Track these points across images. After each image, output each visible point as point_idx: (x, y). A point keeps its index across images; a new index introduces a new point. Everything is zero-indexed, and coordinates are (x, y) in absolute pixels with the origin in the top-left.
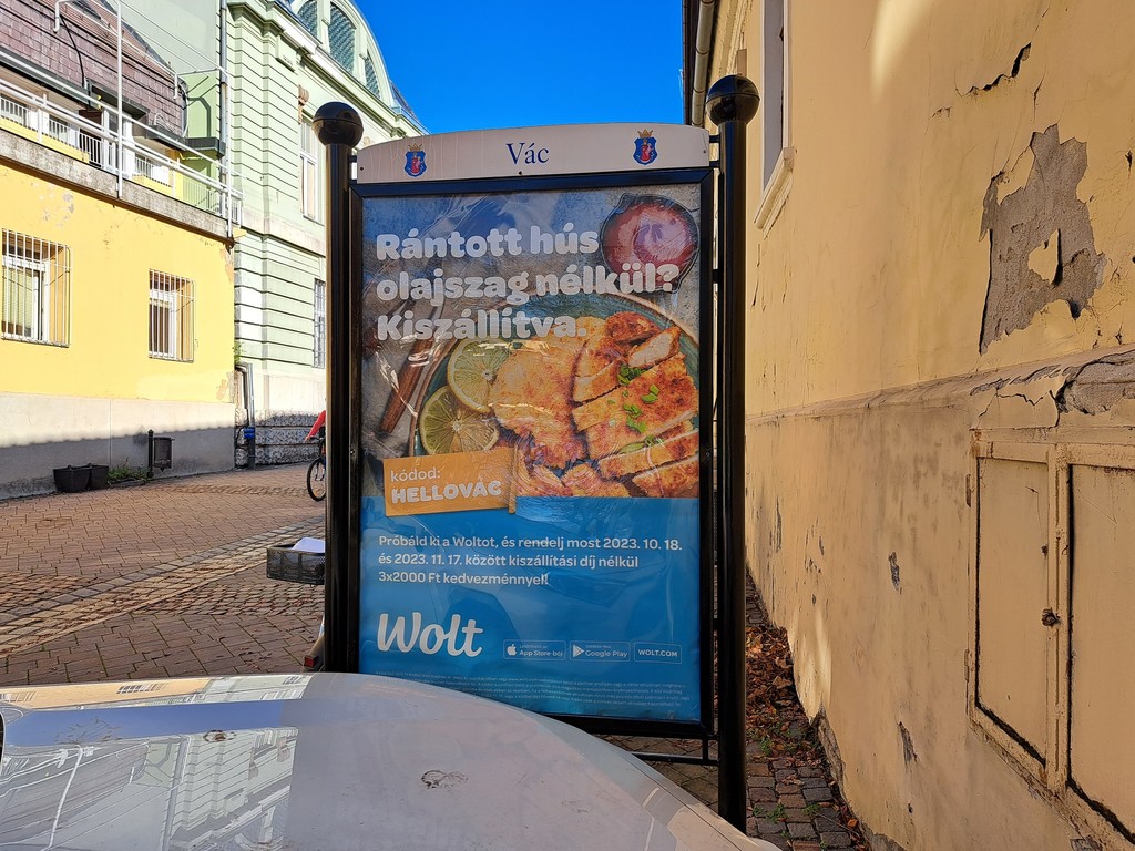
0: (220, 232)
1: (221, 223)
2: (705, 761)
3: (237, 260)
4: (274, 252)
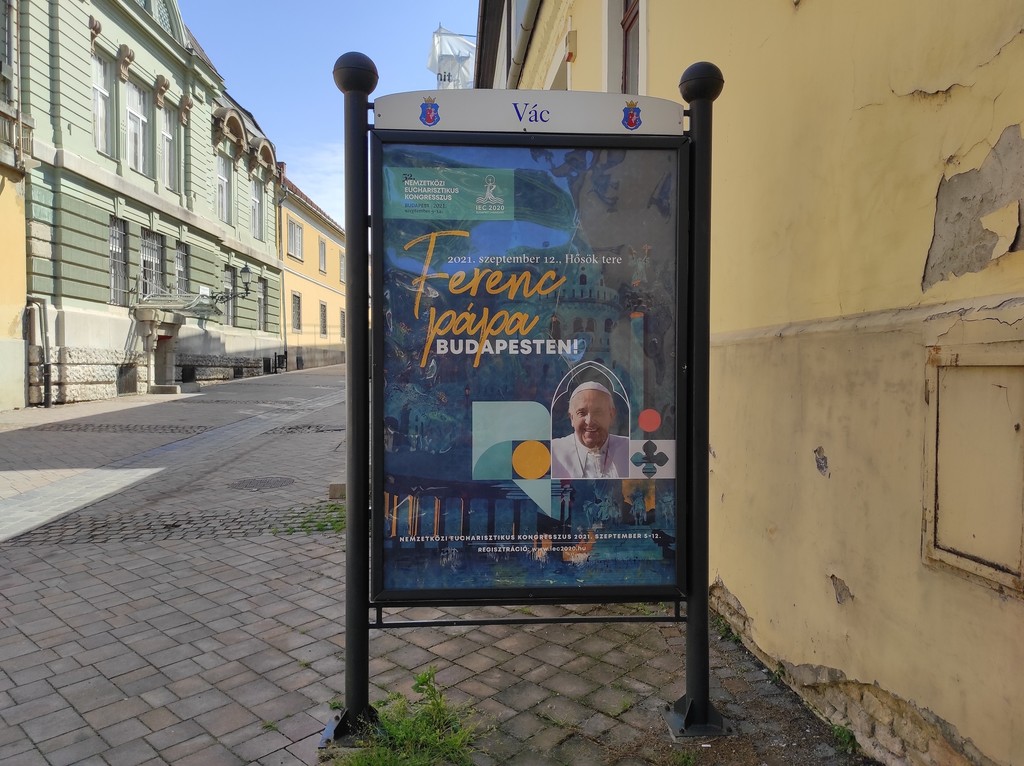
1: (10, 151)
2: (677, 619)
3: (28, 192)
4: (67, 186)
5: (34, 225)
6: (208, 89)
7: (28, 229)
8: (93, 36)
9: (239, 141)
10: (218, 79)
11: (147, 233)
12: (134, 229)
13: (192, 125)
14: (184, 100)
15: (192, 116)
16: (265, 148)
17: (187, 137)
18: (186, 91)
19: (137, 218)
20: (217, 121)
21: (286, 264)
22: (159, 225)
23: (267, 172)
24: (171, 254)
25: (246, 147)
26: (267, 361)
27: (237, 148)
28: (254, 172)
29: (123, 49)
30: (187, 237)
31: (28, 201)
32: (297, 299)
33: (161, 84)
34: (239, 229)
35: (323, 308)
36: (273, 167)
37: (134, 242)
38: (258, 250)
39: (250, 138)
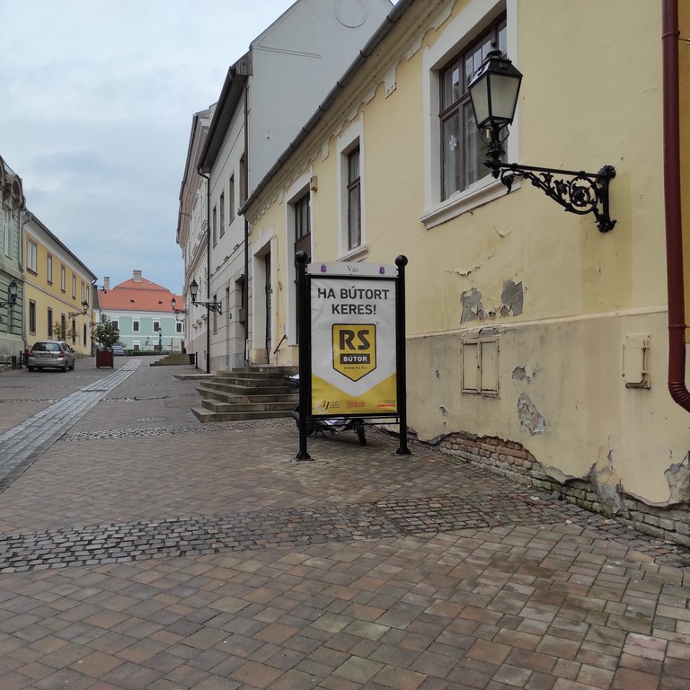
2: (397, 423)
16: (15, 182)
21: (26, 276)
26: (14, 358)
28: (6, 202)
32: (32, 305)
35: (50, 312)
36: (21, 202)
38: (8, 266)
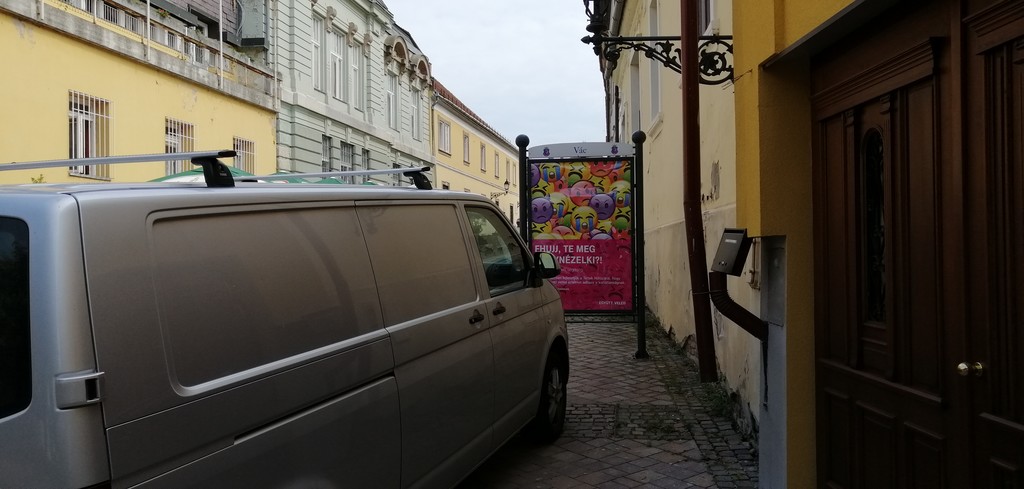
0: (270, 107)
1: (270, 100)
3: (278, 125)
4: (299, 116)
5: (281, 147)
6: (383, 25)
7: (278, 150)
8: (313, 5)
9: (403, 60)
10: (390, 16)
11: (344, 144)
12: (336, 143)
13: (372, 57)
14: (367, 37)
15: (372, 49)
16: (422, 62)
17: (369, 65)
18: (368, 30)
19: (338, 135)
20: (388, 47)
21: (438, 159)
22: (351, 138)
23: (423, 81)
24: (359, 159)
25: (407, 65)
27: (401, 65)
28: (413, 84)
29: (330, 10)
30: (369, 145)
31: (277, 132)
33: (353, 29)
34: (403, 132)
36: (428, 78)
37: (336, 153)
38: (417, 149)
39: (411, 55)
